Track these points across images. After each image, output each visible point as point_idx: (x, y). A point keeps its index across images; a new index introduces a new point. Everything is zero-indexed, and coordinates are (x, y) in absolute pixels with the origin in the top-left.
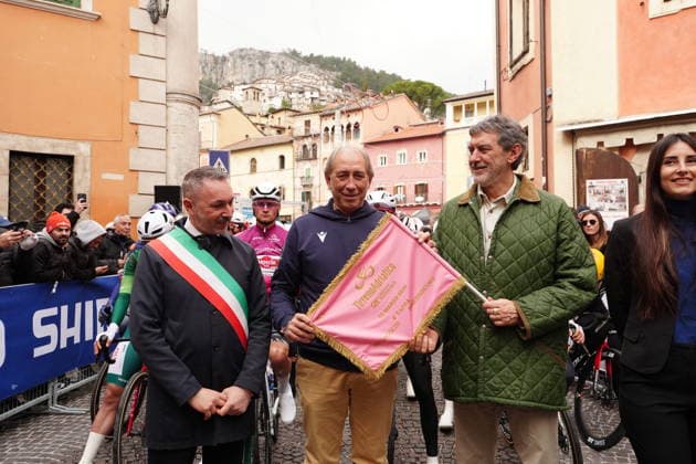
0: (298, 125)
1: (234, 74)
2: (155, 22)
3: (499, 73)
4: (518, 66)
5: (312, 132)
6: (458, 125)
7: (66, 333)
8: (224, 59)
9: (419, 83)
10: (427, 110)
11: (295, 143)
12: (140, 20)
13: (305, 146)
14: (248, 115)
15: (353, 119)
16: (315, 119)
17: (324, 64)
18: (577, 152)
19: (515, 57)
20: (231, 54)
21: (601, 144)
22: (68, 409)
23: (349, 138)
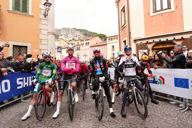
0: (76, 43)
1: (63, 33)
2: (45, 17)
3: (119, 29)
4: (123, 27)
5: (79, 44)
6: (109, 42)
7: (25, 84)
8: (60, 30)
9: (101, 34)
10: (103, 39)
11: (75, 47)
12: (42, 16)
13: (77, 47)
14: (65, 41)
15: (87, 42)
16: (80, 42)
17: (81, 31)
18: (137, 44)
19: (123, 25)
20: (62, 29)
21: (141, 42)
22: (26, 101)
23: (87, 45)
